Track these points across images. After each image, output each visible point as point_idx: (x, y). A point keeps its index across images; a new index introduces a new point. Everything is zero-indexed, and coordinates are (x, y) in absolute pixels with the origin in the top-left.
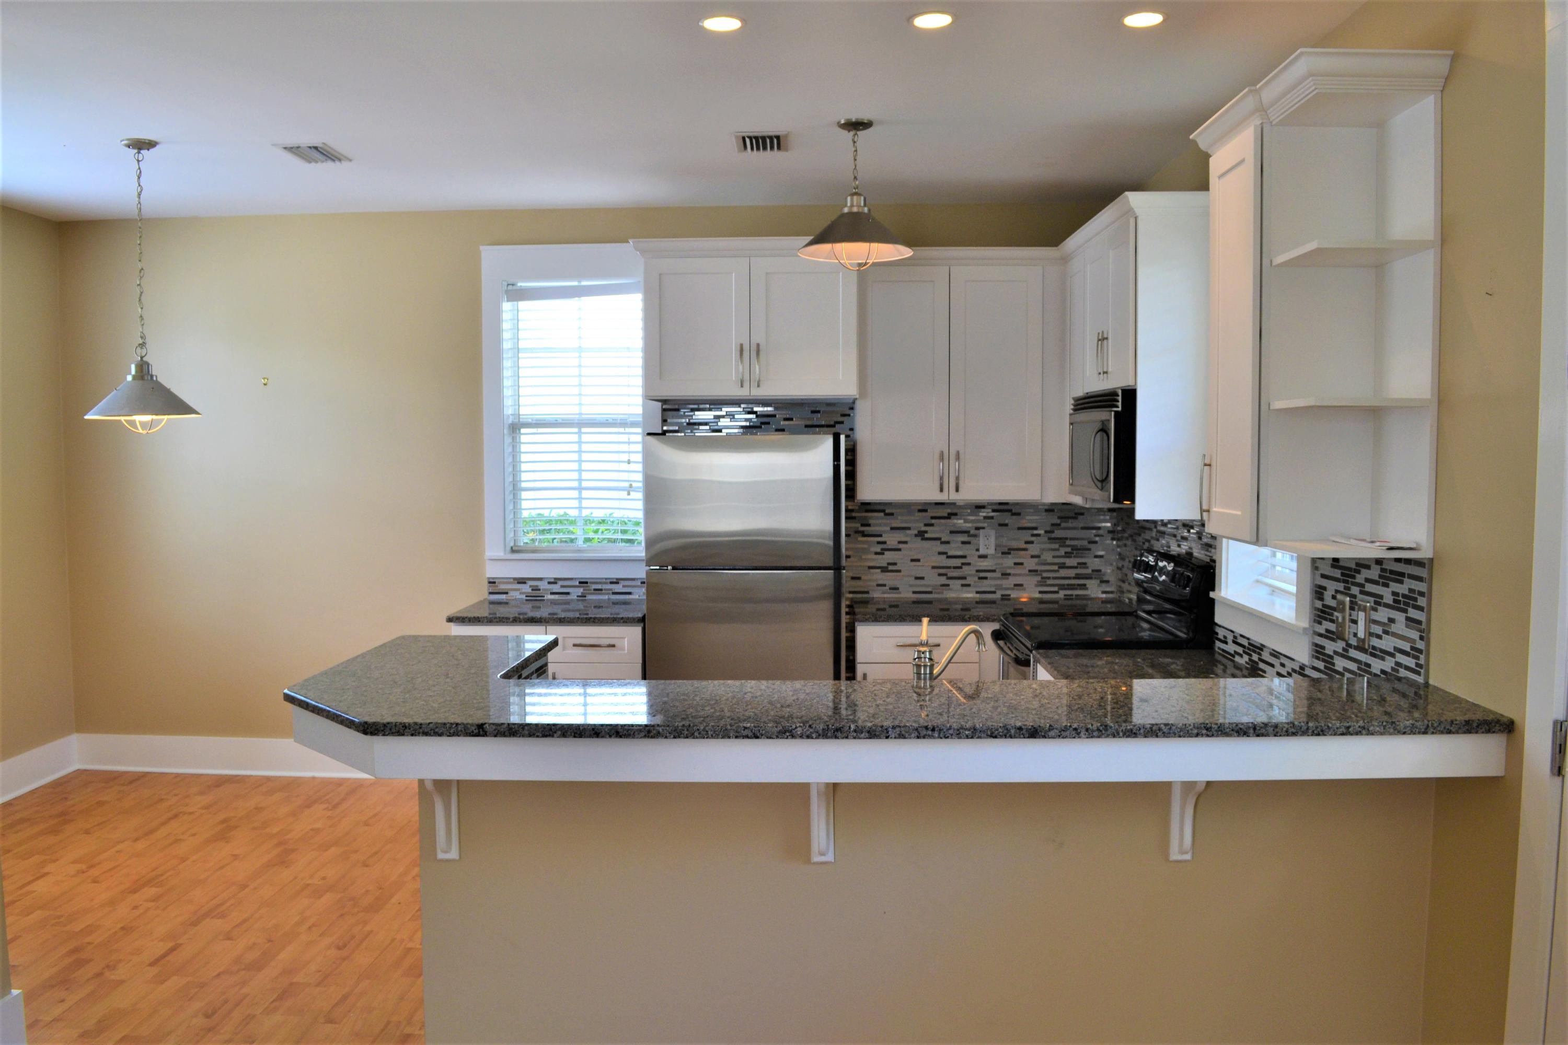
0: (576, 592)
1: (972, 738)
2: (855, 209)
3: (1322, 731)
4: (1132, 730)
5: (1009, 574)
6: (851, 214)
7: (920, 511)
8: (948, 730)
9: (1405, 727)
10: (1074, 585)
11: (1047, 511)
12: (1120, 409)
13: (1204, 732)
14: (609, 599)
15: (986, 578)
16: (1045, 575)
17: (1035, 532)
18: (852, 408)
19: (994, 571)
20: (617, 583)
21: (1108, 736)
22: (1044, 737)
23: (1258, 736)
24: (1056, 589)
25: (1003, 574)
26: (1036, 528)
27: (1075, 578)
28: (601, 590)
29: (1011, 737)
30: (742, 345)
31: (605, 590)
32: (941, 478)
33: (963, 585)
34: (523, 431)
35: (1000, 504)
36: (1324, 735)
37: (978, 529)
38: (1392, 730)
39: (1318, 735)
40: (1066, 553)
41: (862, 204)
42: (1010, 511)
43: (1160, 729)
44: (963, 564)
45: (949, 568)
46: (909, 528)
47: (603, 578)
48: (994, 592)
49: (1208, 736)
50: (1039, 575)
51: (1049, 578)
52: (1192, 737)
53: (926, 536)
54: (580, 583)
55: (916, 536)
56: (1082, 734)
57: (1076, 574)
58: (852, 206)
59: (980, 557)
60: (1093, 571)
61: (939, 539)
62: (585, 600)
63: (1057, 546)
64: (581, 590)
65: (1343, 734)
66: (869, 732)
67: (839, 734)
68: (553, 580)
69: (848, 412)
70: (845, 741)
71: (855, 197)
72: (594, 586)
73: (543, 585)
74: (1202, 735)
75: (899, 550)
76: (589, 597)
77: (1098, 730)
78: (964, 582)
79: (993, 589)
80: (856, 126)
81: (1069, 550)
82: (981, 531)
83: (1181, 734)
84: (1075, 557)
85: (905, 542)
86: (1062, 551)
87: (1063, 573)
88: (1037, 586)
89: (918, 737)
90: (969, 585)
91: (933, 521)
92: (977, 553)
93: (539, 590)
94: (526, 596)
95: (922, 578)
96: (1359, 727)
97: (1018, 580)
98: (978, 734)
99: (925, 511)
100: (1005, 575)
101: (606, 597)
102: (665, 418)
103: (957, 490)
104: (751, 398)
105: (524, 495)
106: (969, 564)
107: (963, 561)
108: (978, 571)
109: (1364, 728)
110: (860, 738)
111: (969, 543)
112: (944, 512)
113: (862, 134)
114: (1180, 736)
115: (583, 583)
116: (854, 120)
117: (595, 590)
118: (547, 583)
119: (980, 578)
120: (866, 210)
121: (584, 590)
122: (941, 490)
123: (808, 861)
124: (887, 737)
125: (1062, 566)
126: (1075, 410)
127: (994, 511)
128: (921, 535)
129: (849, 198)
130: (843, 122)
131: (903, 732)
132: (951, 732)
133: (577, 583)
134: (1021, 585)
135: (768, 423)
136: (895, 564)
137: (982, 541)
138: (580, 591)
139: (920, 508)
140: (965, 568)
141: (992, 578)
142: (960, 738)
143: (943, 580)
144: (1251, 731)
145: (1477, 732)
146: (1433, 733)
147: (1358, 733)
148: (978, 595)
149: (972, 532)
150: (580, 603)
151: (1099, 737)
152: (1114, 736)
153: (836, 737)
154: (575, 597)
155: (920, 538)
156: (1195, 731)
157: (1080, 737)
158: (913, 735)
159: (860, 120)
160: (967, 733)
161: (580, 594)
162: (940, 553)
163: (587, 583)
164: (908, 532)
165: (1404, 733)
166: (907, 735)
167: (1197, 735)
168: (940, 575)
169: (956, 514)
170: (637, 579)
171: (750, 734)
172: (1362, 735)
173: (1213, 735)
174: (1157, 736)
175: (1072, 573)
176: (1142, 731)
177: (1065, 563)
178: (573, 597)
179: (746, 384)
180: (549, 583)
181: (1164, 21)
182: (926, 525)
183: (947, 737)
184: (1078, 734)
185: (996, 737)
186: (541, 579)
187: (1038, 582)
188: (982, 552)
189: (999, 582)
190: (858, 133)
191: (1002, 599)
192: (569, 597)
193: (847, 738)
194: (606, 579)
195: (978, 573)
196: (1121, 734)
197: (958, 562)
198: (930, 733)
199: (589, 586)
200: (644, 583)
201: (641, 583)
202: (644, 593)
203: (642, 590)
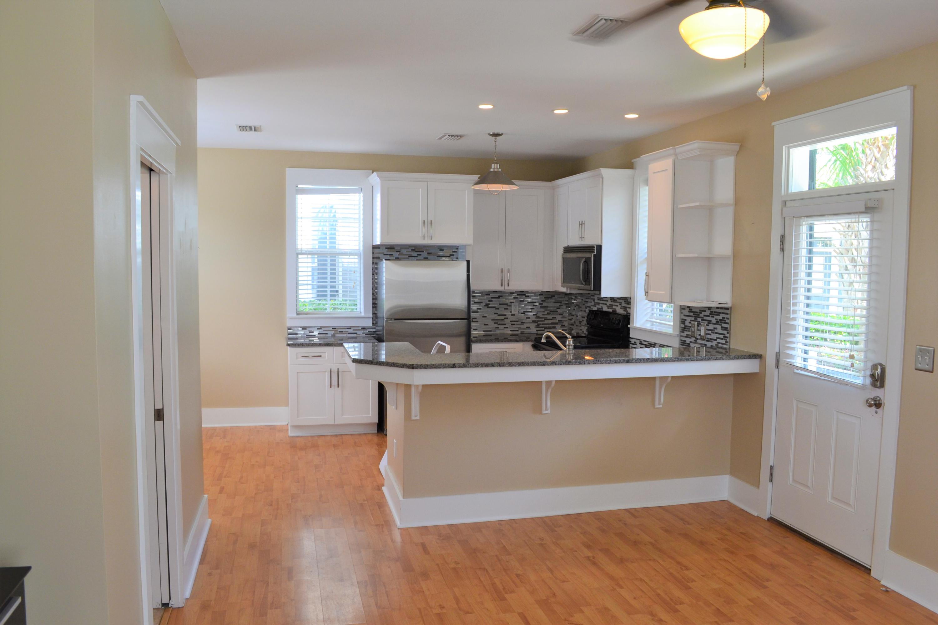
0: (331, 333)
1: (610, 363)
2: (496, 170)
3: (710, 359)
4: (656, 360)
5: (524, 323)
6: (494, 171)
7: (487, 295)
8: (603, 361)
9: (733, 357)
10: (551, 327)
11: (540, 295)
12: (595, 253)
13: (677, 360)
14: (346, 336)
15: (514, 324)
16: (539, 323)
17: (535, 304)
18: (457, 249)
19: (518, 321)
20: (350, 328)
21: (649, 362)
22: (631, 362)
23: (692, 361)
24: (543, 329)
25: (521, 323)
26: (535, 302)
27: (551, 324)
28: (343, 332)
29: (621, 363)
30: (424, 221)
31: (345, 332)
32: (502, 280)
33: (505, 328)
34: (300, 256)
35: (521, 292)
36: (710, 360)
37: (511, 303)
38: (729, 358)
39: (709, 360)
40: (548, 313)
41: (498, 168)
42: (525, 295)
43: (664, 359)
44: (505, 318)
45: (499, 320)
46: (482, 303)
47: (343, 326)
48: (518, 331)
49: (678, 361)
50: (536, 323)
51: (540, 324)
52: (673, 361)
53: (489, 306)
54: (333, 329)
55: (485, 306)
56: (642, 361)
57: (552, 322)
58: (494, 168)
59: (512, 315)
60: (559, 321)
61: (494, 307)
62: (335, 337)
63: (544, 310)
65: (715, 360)
66: (579, 362)
67: (570, 363)
68: (319, 328)
69: (456, 250)
70: (572, 365)
71: (496, 165)
72: (339, 330)
74: (676, 361)
75: (478, 312)
76: (337, 335)
77: (647, 360)
78: (505, 326)
79: (517, 329)
80: (496, 135)
81: (549, 312)
82: (513, 303)
83: (670, 360)
84: (551, 315)
85: (480, 309)
86: (546, 313)
87: (546, 322)
88: (535, 327)
89: (594, 364)
90: (507, 328)
91: (492, 299)
92: (511, 313)
93: (313, 332)
94: (307, 335)
95: (488, 325)
96: (720, 357)
97: (527, 325)
98: (611, 362)
99: (489, 295)
100: (523, 323)
101: (345, 335)
102: (373, 252)
103: (508, 286)
104: (427, 244)
105: (300, 287)
106: (507, 318)
107: (505, 317)
108: (511, 321)
109: (721, 358)
110: (576, 364)
111: (507, 309)
112: (496, 295)
113: (498, 138)
114: (670, 361)
115: (334, 329)
116: (496, 133)
117: (340, 332)
118: (316, 329)
119: (512, 324)
120: (500, 170)
121: (334, 332)
122: (502, 286)
123: (540, 413)
124: (584, 364)
125: (546, 319)
126: (564, 252)
127: (518, 295)
128: (487, 305)
129: (493, 165)
130: (491, 133)
131: (589, 362)
132: (604, 361)
133: (331, 329)
134: (529, 327)
135: (421, 255)
136: (476, 318)
137: (513, 308)
138: (333, 332)
139: (486, 293)
140: (505, 320)
141: (517, 324)
142: (606, 364)
143: (496, 325)
144: (690, 359)
145: (752, 359)
146: (740, 359)
147: (719, 359)
148: (511, 332)
149: (509, 304)
150: (333, 338)
151: (647, 362)
152: (651, 362)
153: (569, 364)
154: (330, 335)
155: (486, 307)
156: (674, 360)
157: (641, 362)
158: (592, 363)
159: (499, 133)
160: (608, 361)
161: (332, 334)
162: (495, 314)
163: (336, 329)
164: (481, 304)
165: (732, 359)
166: (590, 363)
167: (675, 361)
168: (495, 323)
169: (502, 296)
170: (360, 326)
171: (542, 364)
172: (721, 360)
173: (679, 361)
174: (663, 361)
175: (550, 322)
176: (659, 360)
177: (547, 318)
178: (329, 335)
179: (426, 238)
181: (639, 116)
182: (489, 301)
183: (602, 363)
184: (641, 361)
185: (617, 363)
186: (313, 327)
187: (536, 326)
188: (513, 313)
189: (519, 326)
190: (497, 137)
191: (521, 334)
192: (327, 335)
193: (572, 364)
194: (345, 326)
195: (511, 322)
196: (653, 361)
197: (502, 317)
198: (597, 362)
199: (337, 330)
200: (364, 328)
201: (362, 328)
202: (363, 333)
203: (363, 331)
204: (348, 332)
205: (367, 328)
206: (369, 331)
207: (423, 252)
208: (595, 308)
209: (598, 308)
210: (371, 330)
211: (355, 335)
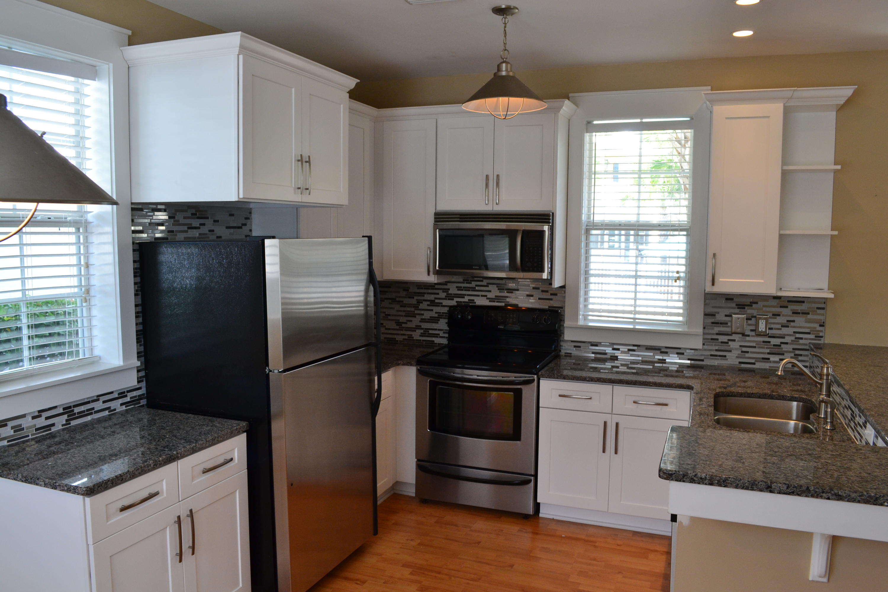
0: (60, 422)
14: (91, 420)
20: (98, 400)
28: (84, 411)
31: (87, 410)
47: (84, 399)
54: (65, 409)
62: (70, 427)
64: (65, 417)
68: (36, 414)
72: (77, 410)
73: (27, 422)
76: (74, 423)
93: (23, 429)
94: (8, 442)
101: (89, 418)
115: (68, 410)
117: (78, 413)
118: (30, 419)
121: (69, 416)
126: (439, 221)
133: (61, 411)
161: (64, 422)
163: (69, 408)
170: (115, 391)
180: (34, 418)
186: (24, 416)
192: (53, 429)
194: (86, 398)
199: (73, 411)
200: (122, 394)
201: (119, 394)
202: (122, 404)
203: (121, 401)
204: (93, 409)
205: (128, 392)
206: (131, 398)
207: (207, 218)
208: (453, 303)
209: (457, 302)
210: (135, 394)
211: (107, 413)
